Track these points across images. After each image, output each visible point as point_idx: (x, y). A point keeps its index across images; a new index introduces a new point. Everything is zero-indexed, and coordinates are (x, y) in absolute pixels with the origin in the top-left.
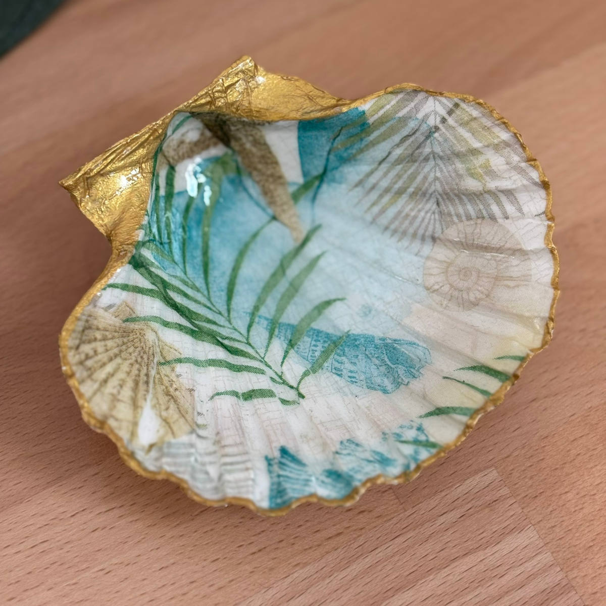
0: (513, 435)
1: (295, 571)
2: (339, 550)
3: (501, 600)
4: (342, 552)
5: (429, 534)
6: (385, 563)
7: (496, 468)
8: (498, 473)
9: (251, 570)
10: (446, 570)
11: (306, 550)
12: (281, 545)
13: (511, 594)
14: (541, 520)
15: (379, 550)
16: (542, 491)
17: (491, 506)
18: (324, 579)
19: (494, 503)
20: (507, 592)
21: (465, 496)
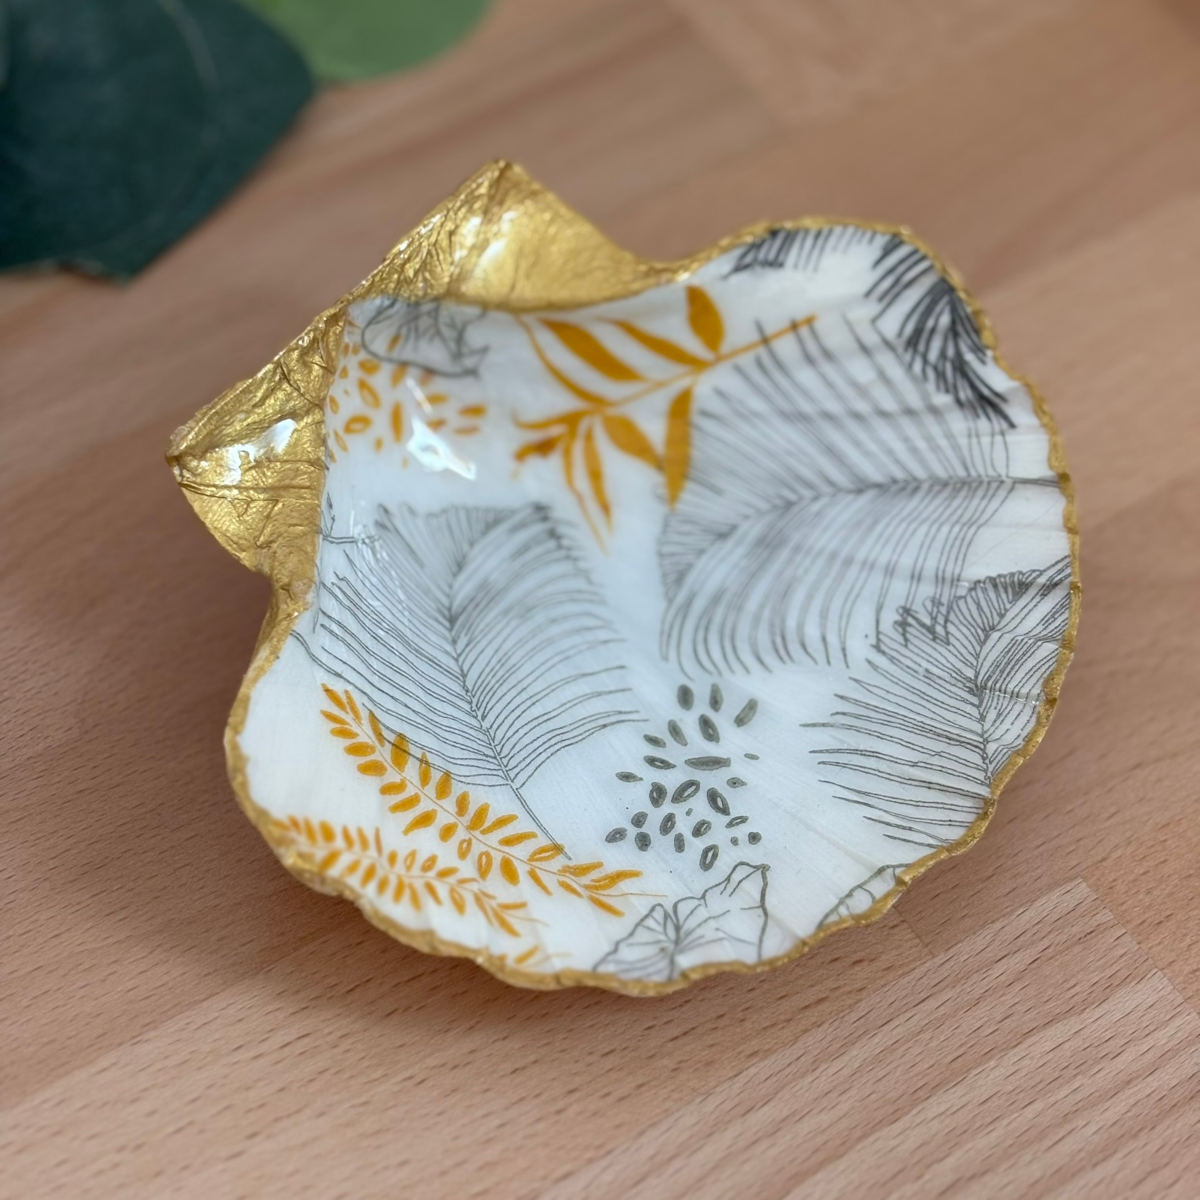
0: (1108, 823)
1: (750, 1064)
2: (826, 1026)
3: (1119, 1094)
4: (831, 1030)
5: (982, 992)
6: (910, 1044)
7: (1085, 879)
8: (1089, 886)
9: (672, 1066)
10: (1017, 1049)
11: (765, 1028)
12: (722, 1023)
13: (1136, 1086)
14: (1173, 961)
15: (896, 1022)
16: (1168, 913)
17: (1084, 942)
18: (804, 1075)
19: (1088, 937)
20: (1129, 1082)
21: (1036, 927)
